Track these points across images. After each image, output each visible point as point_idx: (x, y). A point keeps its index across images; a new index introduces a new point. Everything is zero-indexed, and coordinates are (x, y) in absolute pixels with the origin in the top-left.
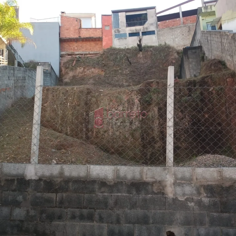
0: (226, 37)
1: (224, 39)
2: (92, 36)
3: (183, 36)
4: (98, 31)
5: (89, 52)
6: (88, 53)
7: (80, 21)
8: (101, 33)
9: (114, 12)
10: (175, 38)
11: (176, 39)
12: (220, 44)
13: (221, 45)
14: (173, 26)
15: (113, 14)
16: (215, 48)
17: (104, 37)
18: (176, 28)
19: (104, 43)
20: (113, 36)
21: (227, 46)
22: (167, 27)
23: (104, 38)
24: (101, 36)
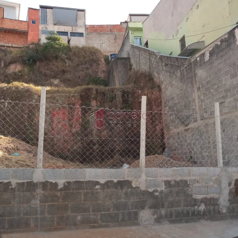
0: (154, 56)
1: (153, 57)
2: (17, 28)
3: (110, 43)
4: (23, 23)
5: (12, 45)
6: (10, 45)
7: (3, 10)
8: (27, 27)
9: (42, 7)
10: (102, 44)
11: (104, 45)
12: (148, 60)
13: (149, 62)
14: (101, 32)
15: (41, 10)
16: (143, 63)
17: (30, 31)
18: (104, 34)
19: (30, 38)
20: (40, 32)
21: (154, 64)
22: (95, 32)
23: (30, 33)
24: (27, 30)
